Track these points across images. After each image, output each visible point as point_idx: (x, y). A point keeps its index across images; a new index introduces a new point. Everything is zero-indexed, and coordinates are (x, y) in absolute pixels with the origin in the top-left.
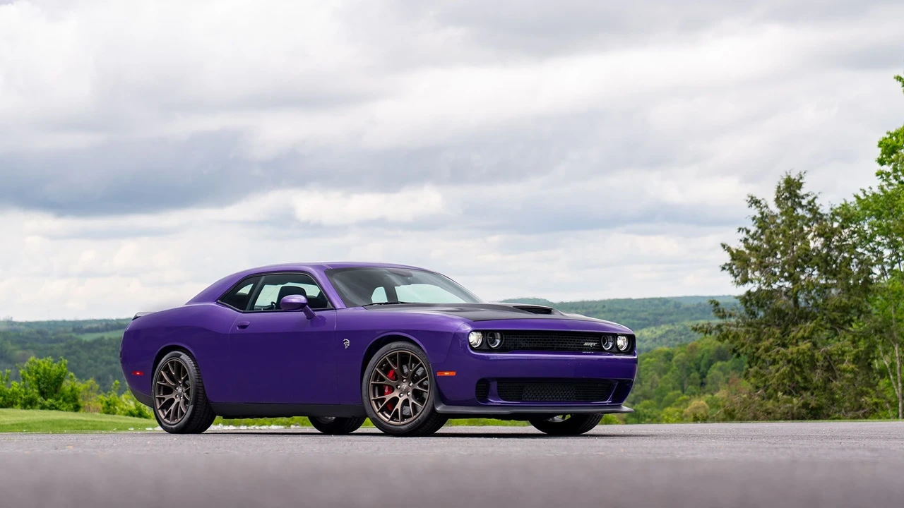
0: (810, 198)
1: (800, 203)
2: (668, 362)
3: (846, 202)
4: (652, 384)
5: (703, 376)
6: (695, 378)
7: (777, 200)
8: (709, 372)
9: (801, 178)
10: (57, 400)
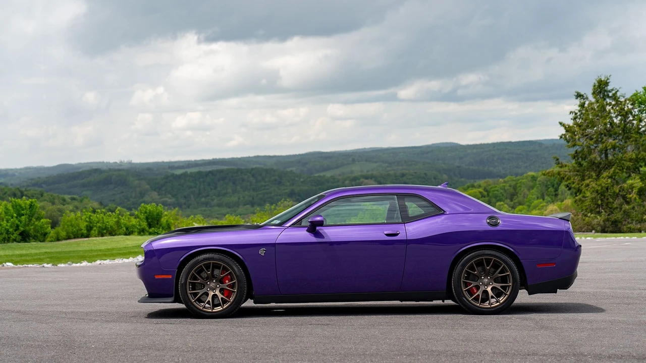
0: (614, 92)
1: (608, 95)
2: (534, 182)
3: (637, 91)
4: (524, 195)
5: (556, 190)
6: (551, 192)
7: (594, 93)
8: (560, 187)
9: (608, 79)
10: (159, 228)
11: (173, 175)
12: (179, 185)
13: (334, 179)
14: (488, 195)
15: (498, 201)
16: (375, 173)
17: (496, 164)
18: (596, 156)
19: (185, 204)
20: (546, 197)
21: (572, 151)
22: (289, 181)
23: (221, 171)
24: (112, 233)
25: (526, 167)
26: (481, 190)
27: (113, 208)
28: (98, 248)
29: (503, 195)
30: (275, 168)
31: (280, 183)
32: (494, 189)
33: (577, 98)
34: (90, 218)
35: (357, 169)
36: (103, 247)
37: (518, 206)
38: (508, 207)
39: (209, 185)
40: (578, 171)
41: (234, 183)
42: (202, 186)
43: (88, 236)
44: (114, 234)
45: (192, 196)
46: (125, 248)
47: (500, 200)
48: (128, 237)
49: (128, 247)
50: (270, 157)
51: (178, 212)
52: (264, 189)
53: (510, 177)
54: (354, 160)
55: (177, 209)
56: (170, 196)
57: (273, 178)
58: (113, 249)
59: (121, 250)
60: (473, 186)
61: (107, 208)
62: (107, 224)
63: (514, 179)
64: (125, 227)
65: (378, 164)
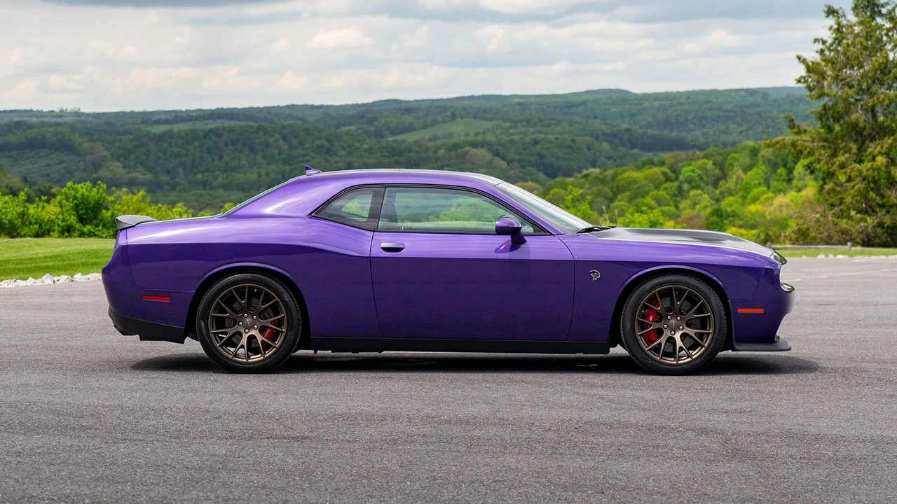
2: (754, 157)
4: (737, 179)
5: (790, 172)
6: (781, 175)
8: (796, 168)
10: (97, 226)
11: (148, 135)
12: (159, 151)
13: (420, 146)
14: (677, 178)
15: (693, 188)
16: (490, 138)
17: (691, 126)
18: (858, 116)
19: (168, 183)
20: (774, 184)
21: (817, 106)
22: (344, 149)
23: (231, 130)
25: (741, 133)
26: (665, 169)
27: (45, 187)
29: (701, 178)
30: (321, 126)
31: (328, 151)
32: (686, 168)
33: (828, 16)
35: (459, 130)
37: (727, 197)
38: (709, 199)
39: (209, 151)
40: (826, 140)
41: (252, 150)
42: (198, 154)
44: (15, 234)
45: (181, 170)
46: (31, 259)
47: (697, 187)
48: (39, 240)
49: (36, 258)
50: (313, 107)
51: (144, 197)
52: (302, 162)
53: (715, 148)
54: (454, 117)
55: (142, 193)
56: (142, 169)
57: (318, 142)
58: (9, 261)
59: (23, 263)
60: (652, 163)
61: (35, 188)
63: (722, 151)
64: (36, 223)
65: (495, 122)
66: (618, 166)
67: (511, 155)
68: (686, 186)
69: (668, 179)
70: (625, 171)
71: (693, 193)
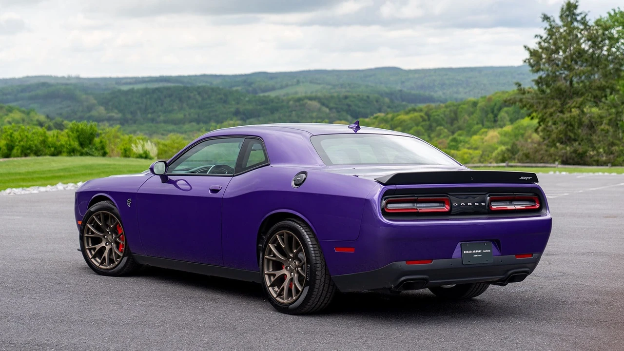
2: (475, 108)
4: (464, 120)
5: (496, 116)
6: (490, 118)
8: (499, 114)
10: (92, 149)
11: (119, 91)
12: (126, 100)
13: (279, 99)
14: (429, 119)
15: (438, 125)
16: (319, 94)
17: (437, 89)
19: (131, 119)
20: (486, 123)
22: (234, 100)
23: (168, 89)
24: (37, 153)
25: (466, 93)
26: (422, 114)
28: (18, 170)
29: (443, 120)
30: (221, 87)
31: (225, 102)
32: (435, 114)
34: (11, 136)
35: (301, 90)
36: (23, 170)
37: (458, 130)
38: (448, 132)
39: (156, 101)
40: (541, 99)
41: (180, 100)
42: (149, 103)
43: (7, 156)
44: (39, 154)
45: (138, 112)
46: (49, 171)
47: (441, 125)
48: (55, 158)
50: (216, 76)
52: (209, 108)
53: (451, 102)
54: (298, 82)
56: (116, 111)
57: (219, 96)
58: (34, 172)
60: (414, 110)
61: (53, 121)
62: (32, 143)
63: (455, 104)
64: (52, 147)
65: (322, 86)
66: (394, 112)
67: (332, 105)
68: (434, 125)
69: (424, 120)
70: (398, 115)
71: (438, 128)
